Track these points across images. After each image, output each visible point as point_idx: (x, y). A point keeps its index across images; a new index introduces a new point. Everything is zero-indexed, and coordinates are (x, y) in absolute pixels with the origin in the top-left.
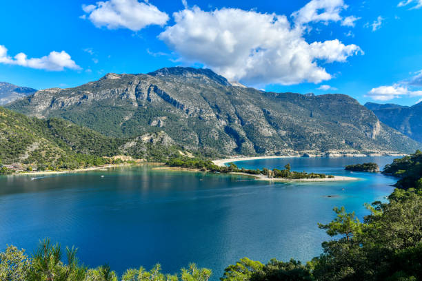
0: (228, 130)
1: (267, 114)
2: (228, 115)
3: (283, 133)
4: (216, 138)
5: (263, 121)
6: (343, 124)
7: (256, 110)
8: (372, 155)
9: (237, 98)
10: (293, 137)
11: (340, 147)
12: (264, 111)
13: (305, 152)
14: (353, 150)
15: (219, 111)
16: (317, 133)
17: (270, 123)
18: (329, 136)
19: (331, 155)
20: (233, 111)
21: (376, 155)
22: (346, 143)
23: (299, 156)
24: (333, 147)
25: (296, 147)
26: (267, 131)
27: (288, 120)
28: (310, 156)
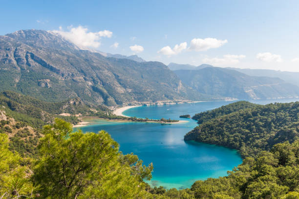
0: (95, 89)
1: (117, 77)
2: (92, 78)
3: (130, 91)
4: (90, 95)
5: (116, 83)
6: (162, 83)
7: (110, 74)
8: (179, 103)
9: (95, 65)
10: (136, 93)
11: (162, 99)
12: (115, 75)
13: (145, 103)
14: (169, 101)
15: (85, 75)
16: (149, 90)
17: (120, 84)
18: (156, 92)
19: (158, 104)
20: (95, 75)
21: (181, 103)
22: (165, 96)
23: (141, 106)
24: (159, 100)
25: (139, 100)
26: (120, 90)
27: (131, 81)
28: (147, 105)
